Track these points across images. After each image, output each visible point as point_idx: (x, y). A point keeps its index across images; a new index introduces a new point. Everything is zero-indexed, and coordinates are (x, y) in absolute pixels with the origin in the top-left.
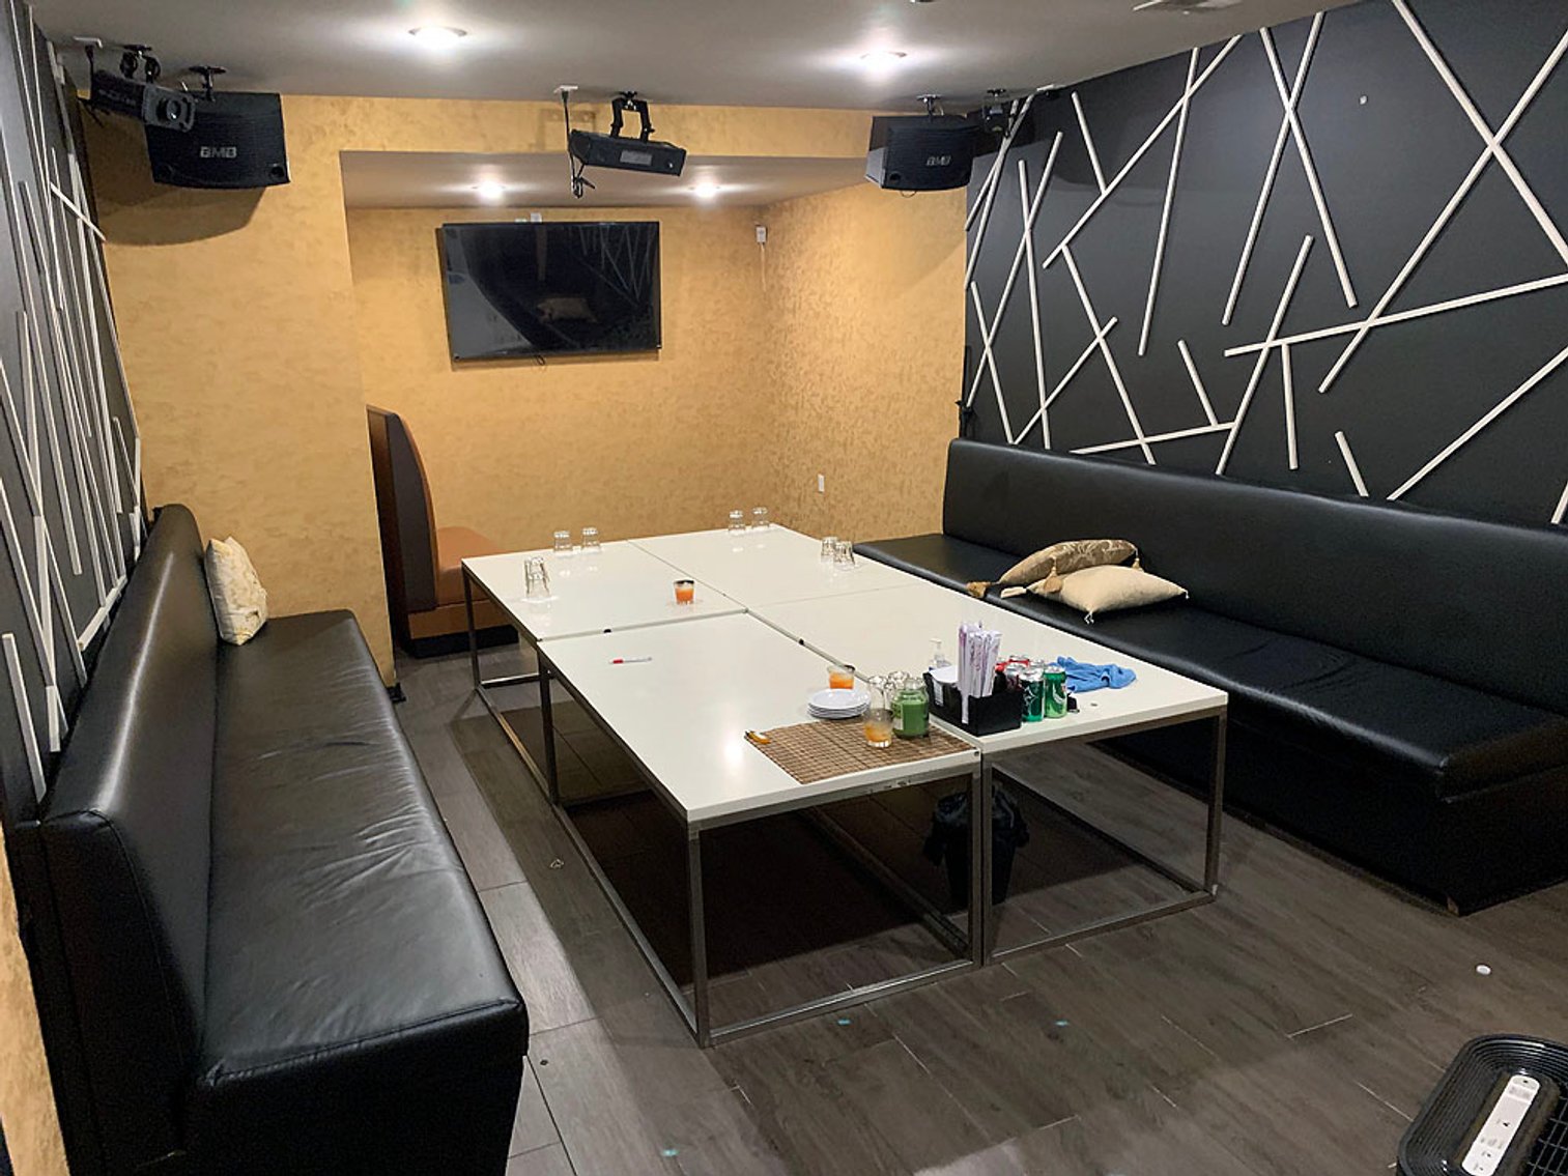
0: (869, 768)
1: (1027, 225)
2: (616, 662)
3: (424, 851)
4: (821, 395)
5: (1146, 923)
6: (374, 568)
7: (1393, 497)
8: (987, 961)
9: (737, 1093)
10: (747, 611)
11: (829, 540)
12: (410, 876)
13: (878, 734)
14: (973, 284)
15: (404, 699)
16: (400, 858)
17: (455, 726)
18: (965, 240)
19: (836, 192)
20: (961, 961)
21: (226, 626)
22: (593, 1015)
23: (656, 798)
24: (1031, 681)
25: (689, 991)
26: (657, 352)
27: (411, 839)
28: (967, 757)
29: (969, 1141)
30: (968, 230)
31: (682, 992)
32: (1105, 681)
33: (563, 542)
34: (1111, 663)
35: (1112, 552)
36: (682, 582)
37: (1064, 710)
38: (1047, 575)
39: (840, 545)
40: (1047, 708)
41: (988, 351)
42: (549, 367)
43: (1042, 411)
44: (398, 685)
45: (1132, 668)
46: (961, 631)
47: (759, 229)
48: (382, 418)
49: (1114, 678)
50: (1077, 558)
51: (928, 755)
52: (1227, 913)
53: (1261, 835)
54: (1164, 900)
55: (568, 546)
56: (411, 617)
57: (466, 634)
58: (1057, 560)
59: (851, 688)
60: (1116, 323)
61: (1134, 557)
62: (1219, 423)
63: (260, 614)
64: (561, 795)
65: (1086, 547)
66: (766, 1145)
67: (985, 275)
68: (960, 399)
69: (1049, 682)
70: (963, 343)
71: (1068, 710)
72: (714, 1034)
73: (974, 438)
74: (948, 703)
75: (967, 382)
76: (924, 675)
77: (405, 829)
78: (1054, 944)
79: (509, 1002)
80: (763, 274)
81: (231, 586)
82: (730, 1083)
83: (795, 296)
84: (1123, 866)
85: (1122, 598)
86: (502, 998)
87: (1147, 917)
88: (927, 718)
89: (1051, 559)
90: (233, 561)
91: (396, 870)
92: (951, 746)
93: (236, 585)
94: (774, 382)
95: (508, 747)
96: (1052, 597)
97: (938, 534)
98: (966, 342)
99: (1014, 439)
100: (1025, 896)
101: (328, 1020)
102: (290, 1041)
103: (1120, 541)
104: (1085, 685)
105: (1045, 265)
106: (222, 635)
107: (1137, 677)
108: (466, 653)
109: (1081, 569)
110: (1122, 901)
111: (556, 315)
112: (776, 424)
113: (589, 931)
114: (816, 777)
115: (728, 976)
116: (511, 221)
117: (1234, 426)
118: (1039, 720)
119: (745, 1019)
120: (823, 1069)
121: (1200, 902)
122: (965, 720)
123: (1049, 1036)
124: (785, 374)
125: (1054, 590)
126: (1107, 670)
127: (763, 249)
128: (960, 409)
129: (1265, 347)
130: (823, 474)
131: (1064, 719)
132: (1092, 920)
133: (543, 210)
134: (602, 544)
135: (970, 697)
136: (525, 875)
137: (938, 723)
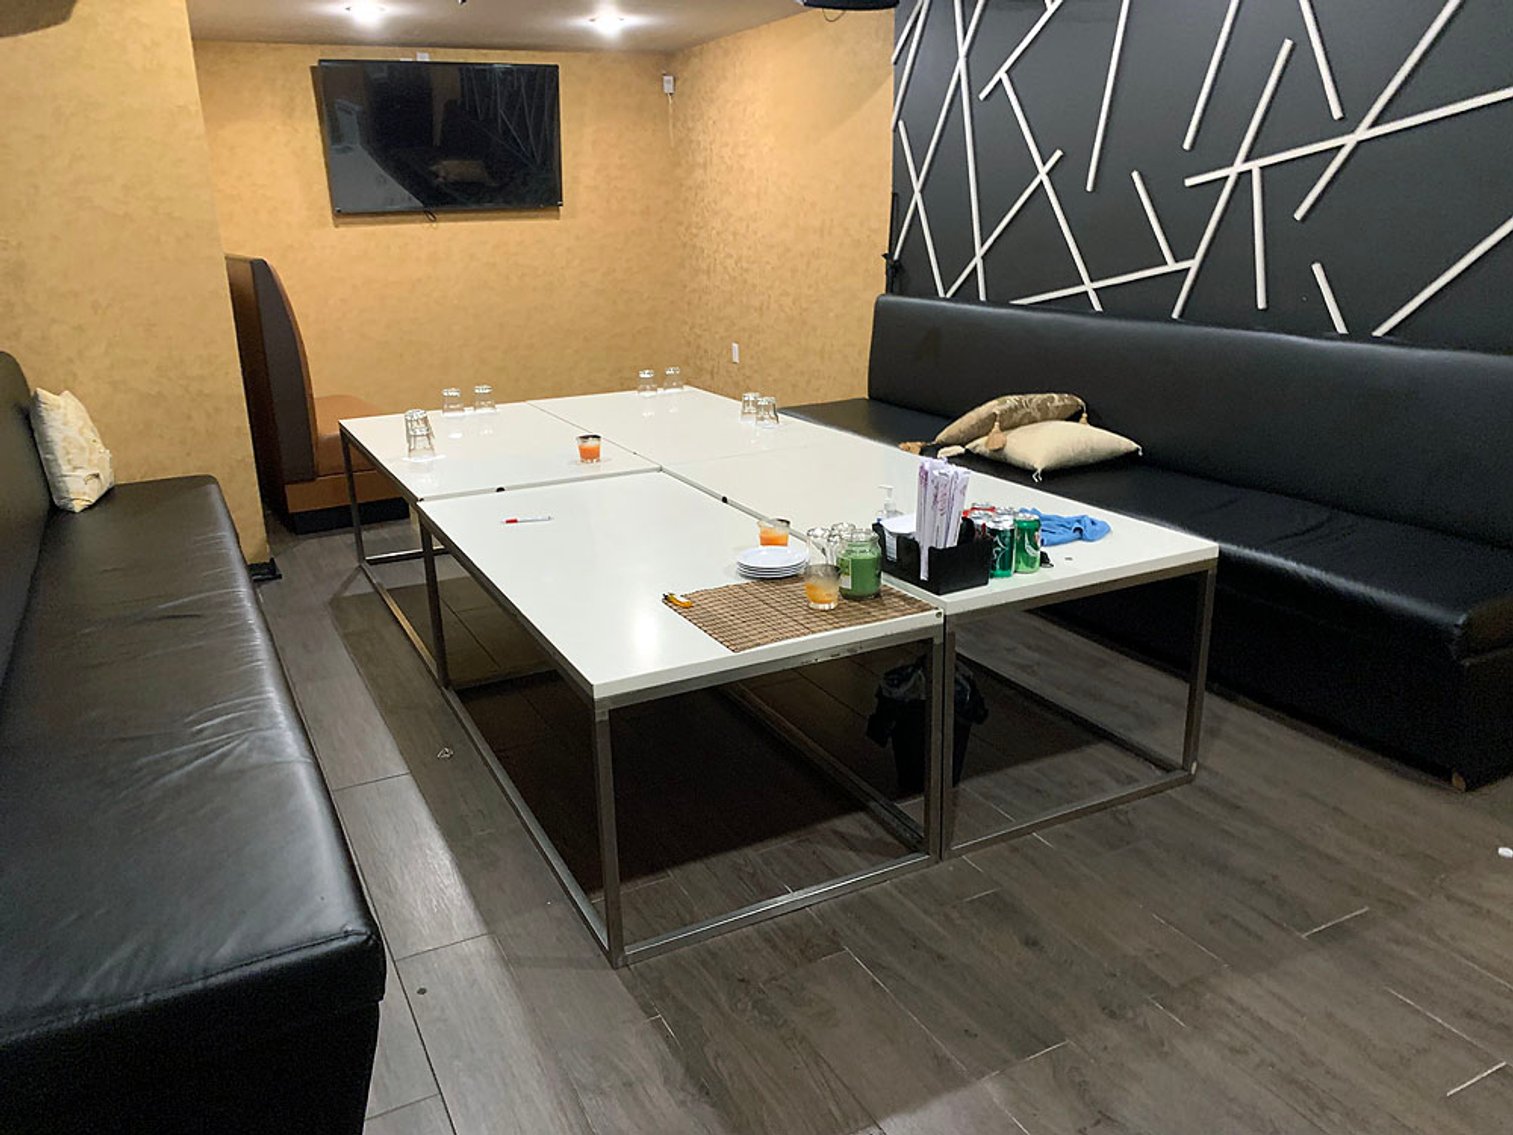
0: (813, 632)
1: (963, 50)
2: (508, 522)
3: (265, 739)
4: (735, 256)
5: (1120, 807)
6: (239, 429)
7: (1378, 333)
8: (945, 855)
9: (658, 1025)
10: (661, 470)
11: (750, 396)
12: (242, 772)
13: (822, 593)
14: (901, 123)
15: (280, 577)
16: (234, 748)
17: (337, 604)
18: (893, 73)
19: (749, 32)
20: (916, 855)
21: (58, 490)
22: (485, 932)
23: (562, 679)
24: (1001, 529)
25: (599, 899)
26: (558, 210)
27: (250, 725)
28: (929, 619)
29: (944, 1078)
30: (896, 63)
31: (590, 900)
32: (1077, 533)
33: (453, 400)
34: (1083, 514)
35: (1058, 407)
36: (586, 437)
37: (1037, 564)
38: (990, 431)
39: (763, 402)
40: (1018, 562)
41: (917, 197)
42: (442, 225)
43: (977, 261)
44: (272, 560)
45: (1105, 520)
46: (922, 468)
47: (666, 78)
48: (248, 266)
49: (1087, 529)
50: (1021, 412)
51: (882, 617)
52: (1206, 792)
53: (1233, 708)
54: (1137, 781)
55: (458, 406)
56: (288, 488)
57: (347, 508)
58: (1001, 415)
59: (785, 545)
60: (1061, 157)
61: (1081, 411)
62: (1177, 261)
63: (101, 476)
64: (452, 676)
65: (1031, 400)
66: (694, 1091)
67: (914, 113)
68: (887, 252)
69: (1021, 530)
70: (890, 189)
71: (1041, 565)
72: (629, 951)
73: (902, 293)
74: (903, 559)
75: (894, 228)
76: (873, 525)
77: (242, 713)
78: (1019, 833)
79: (359, 934)
80: (671, 126)
81: (63, 444)
82: (648, 1011)
83: (706, 150)
84: (1088, 743)
85: (1072, 454)
86: (350, 928)
87: (1121, 800)
88: (879, 576)
89: (994, 414)
90: (65, 415)
91: (226, 764)
92: (907, 606)
93: (70, 443)
94: (684, 245)
95: (394, 627)
96: (997, 455)
97: (864, 399)
98: (894, 186)
99: (946, 293)
100: (981, 779)
101: (107, 965)
102: (48, 996)
103: (1066, 395)
104: (1055, 538)
105: (982, 96)
106: (56, 501)
107: (1112, 529)
108: (349, 529)
109: (1025, 424)
110: (1090, 783)
111: (452, 177)
112: (688, 290)
113: (482, 830)
114: (750, 644)
115: (645, 879)
116: (395, 59)
117: (1193, 265)
118: (1009, 576)
119: (666, 930)
120: (761, 991)
121: (1180, 783)
122: (924, 576)
123: (1027, 943)
124: (696, 236)
125: (997, 447)
126: (1079, 521)
127: (670, 101)
128: (887, 263)
129: (1232, 172)
130: (737, 342)
131: (1035, 574)
132: (1060, 805)
133: (430, 49)
134: (497, 406)
135: (931, 550)
136: (409, 768)
137: (892, 583)
